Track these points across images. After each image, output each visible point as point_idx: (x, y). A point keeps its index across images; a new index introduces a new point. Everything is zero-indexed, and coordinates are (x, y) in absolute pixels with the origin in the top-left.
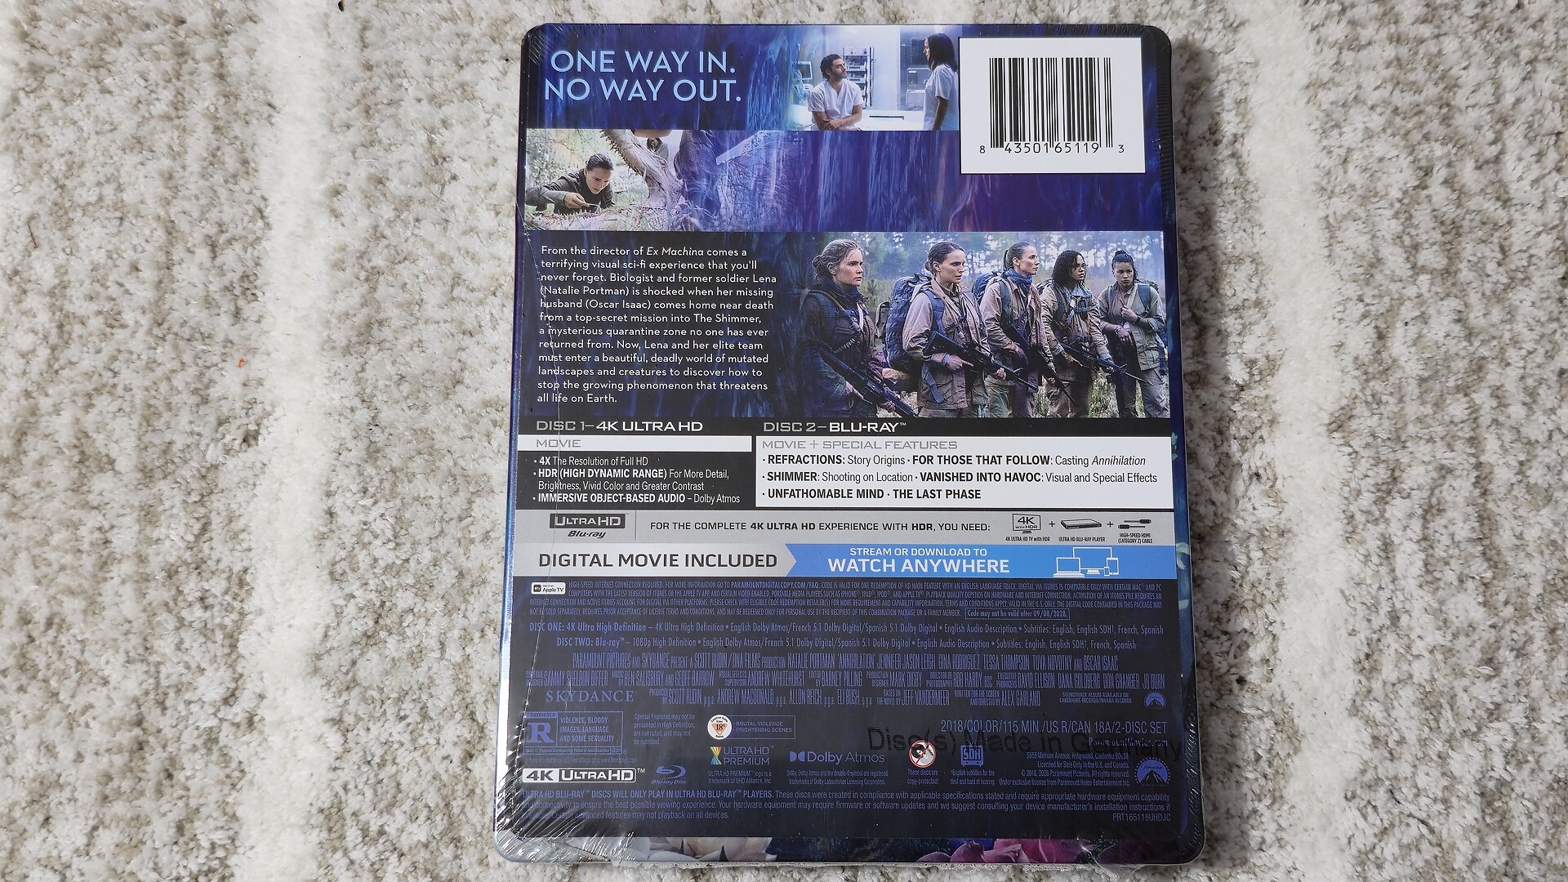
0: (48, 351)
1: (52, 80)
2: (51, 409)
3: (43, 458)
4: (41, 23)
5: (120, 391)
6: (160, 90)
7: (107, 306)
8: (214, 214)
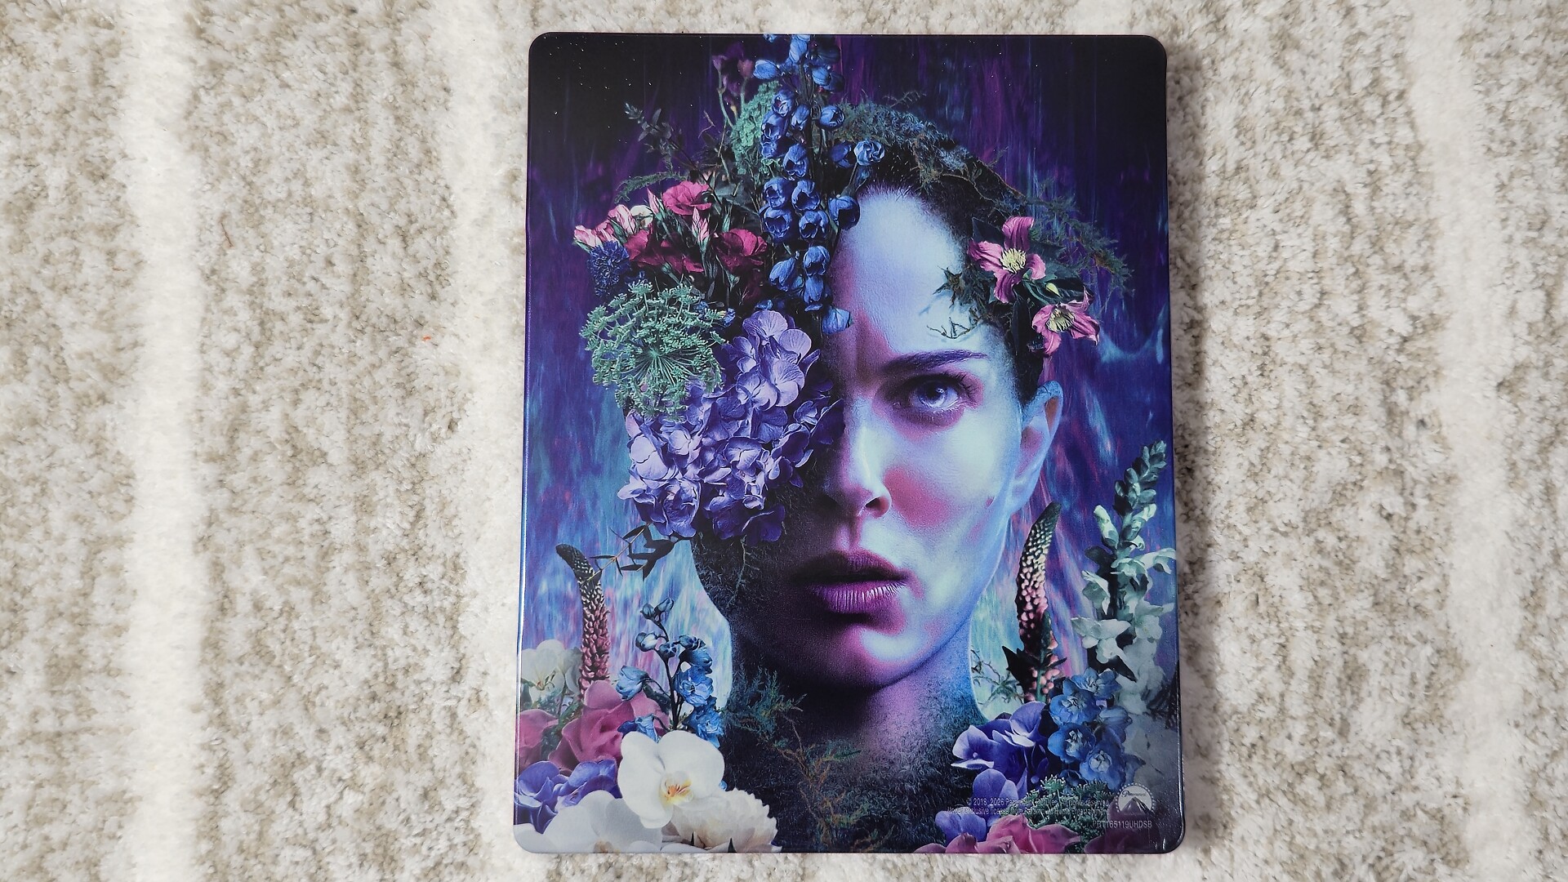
0: (252, 349)
1: (231, 77)
2: (260, 406)
3: (256, 453)
4: (214, 18)
5: (326, 385)
6: (339, 82)
7: (305, 302)
8: (402, 205)
